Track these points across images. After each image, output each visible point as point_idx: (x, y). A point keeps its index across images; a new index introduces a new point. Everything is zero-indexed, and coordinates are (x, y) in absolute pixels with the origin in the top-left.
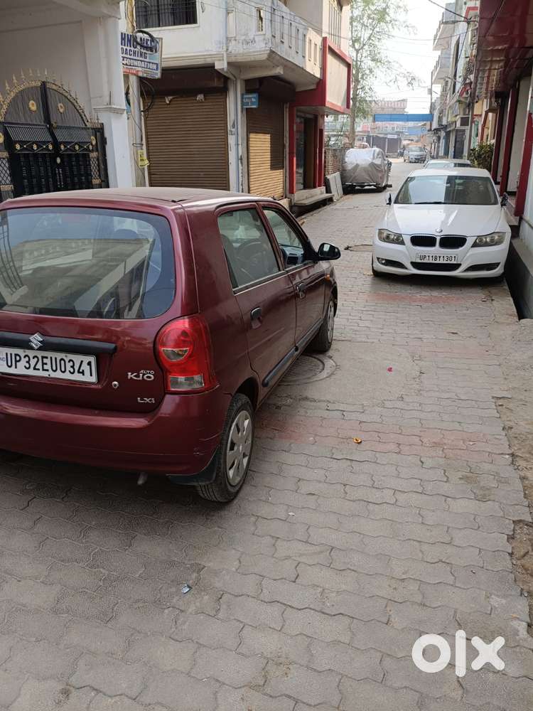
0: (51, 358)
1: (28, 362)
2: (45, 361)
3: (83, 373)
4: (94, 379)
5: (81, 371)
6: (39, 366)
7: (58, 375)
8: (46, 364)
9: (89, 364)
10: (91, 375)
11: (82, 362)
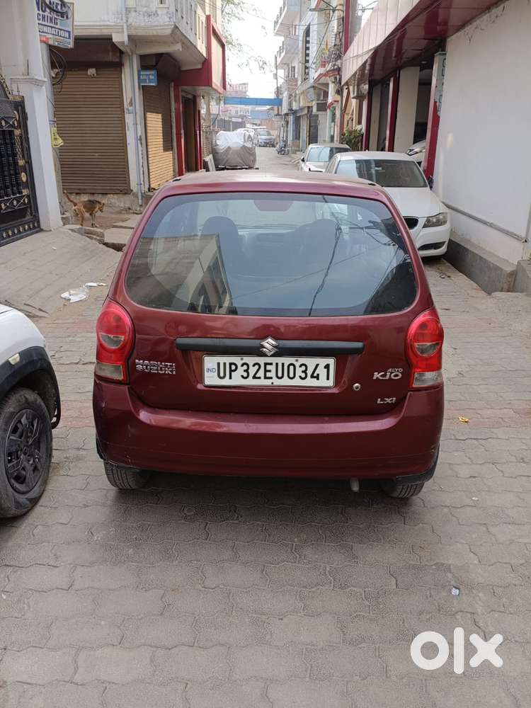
0: (277, 364)
1: (247, 371)
2: (269, 367)
3: (317, 377)
4: (331, 383)
5: (315, 375)
6: (261, 373)
7: (285, 382)
8: (270, 371)
9: (327, 367)
10: (328, 379)
11: (317, 365)
